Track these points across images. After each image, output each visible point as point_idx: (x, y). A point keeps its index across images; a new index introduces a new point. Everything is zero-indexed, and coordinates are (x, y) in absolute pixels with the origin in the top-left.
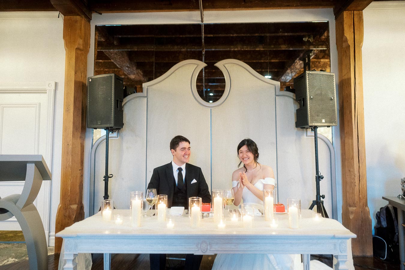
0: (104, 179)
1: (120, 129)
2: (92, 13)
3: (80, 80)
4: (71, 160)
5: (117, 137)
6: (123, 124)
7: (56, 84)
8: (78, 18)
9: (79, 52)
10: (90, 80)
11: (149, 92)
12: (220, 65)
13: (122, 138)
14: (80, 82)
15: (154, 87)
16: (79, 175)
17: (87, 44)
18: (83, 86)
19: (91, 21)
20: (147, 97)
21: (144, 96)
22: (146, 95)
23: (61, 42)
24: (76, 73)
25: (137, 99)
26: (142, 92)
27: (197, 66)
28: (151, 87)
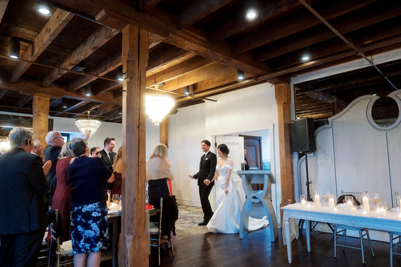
0: (306, 184)
1: (314, 151)
2: (291, 78)
3: (287, 122)
4: (285, 172)
5: (313, 156)
6: (316, 148)
7: (273, 124)
8: (283, 84)
9: (285, 105)
10: (293, 122)
11: (333, 124)
12: (392, 95)
13: (317, 157)
14: (287, 123)
15: (337, 120)
16: (291, 181)
17: (289, 98)
18: (289, 125)
19: (291, 82)
20: (332, 127)
21: (330, 126)
22: (331, 126)
23: (275, 101)
24: (284, 118)
25: (325, 130)
26: (329, 124)
27: (371, 99)
28: (334, 120)
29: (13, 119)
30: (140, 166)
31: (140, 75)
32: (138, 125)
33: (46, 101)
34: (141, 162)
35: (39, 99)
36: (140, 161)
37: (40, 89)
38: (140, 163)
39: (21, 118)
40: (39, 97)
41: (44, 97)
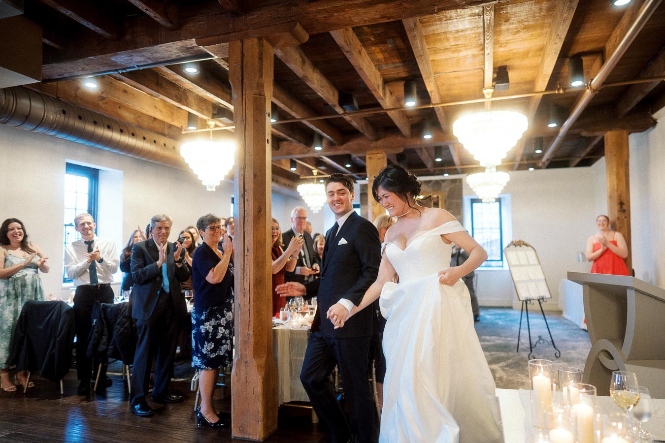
30: (247, 255)
31: (244, 114)
32: (243, 193)
33: (379, 159)
34: (248, 250)
35: (370, 158)
36: (246, 248)
37: (371, 145)
38: (246, 251)
40: (371, 156)
41: (375, 155)
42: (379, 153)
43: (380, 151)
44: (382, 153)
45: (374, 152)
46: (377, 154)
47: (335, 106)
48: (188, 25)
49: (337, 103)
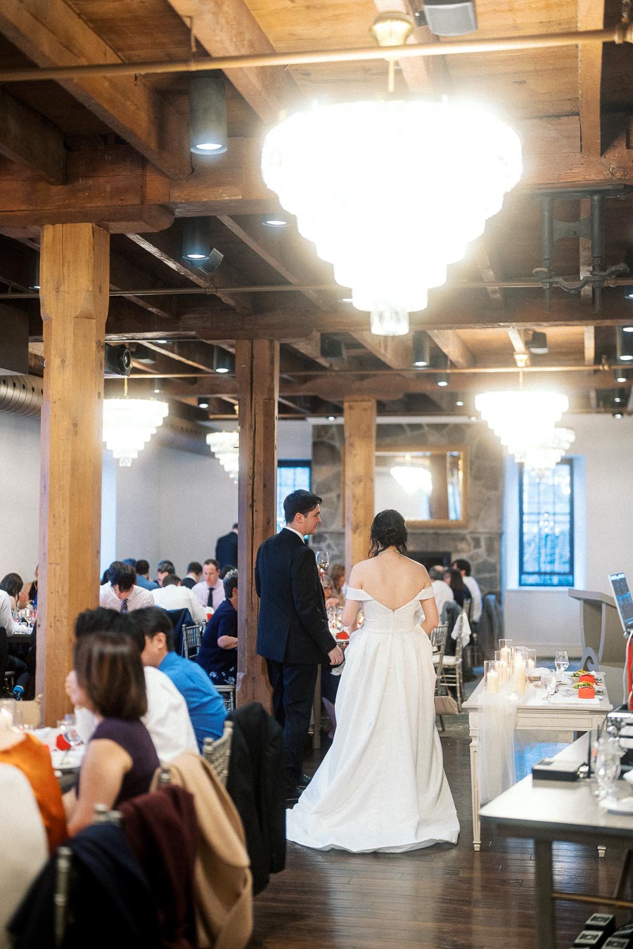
29: (409, 434)
31: (253, 419)
32: (251, 502)
35: (350, 407)
37: (353, 386)
39: (426, 428)
40: (352, 404)
41: (359, 403)
42: (364, 401)
43: (366, 397)
44: (369, 400)
45: (357, 397)
46: (361, 401)
47: (317, 357)
48: (186, 316)
49: (319, 354)
